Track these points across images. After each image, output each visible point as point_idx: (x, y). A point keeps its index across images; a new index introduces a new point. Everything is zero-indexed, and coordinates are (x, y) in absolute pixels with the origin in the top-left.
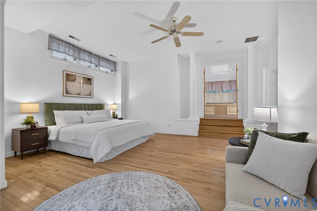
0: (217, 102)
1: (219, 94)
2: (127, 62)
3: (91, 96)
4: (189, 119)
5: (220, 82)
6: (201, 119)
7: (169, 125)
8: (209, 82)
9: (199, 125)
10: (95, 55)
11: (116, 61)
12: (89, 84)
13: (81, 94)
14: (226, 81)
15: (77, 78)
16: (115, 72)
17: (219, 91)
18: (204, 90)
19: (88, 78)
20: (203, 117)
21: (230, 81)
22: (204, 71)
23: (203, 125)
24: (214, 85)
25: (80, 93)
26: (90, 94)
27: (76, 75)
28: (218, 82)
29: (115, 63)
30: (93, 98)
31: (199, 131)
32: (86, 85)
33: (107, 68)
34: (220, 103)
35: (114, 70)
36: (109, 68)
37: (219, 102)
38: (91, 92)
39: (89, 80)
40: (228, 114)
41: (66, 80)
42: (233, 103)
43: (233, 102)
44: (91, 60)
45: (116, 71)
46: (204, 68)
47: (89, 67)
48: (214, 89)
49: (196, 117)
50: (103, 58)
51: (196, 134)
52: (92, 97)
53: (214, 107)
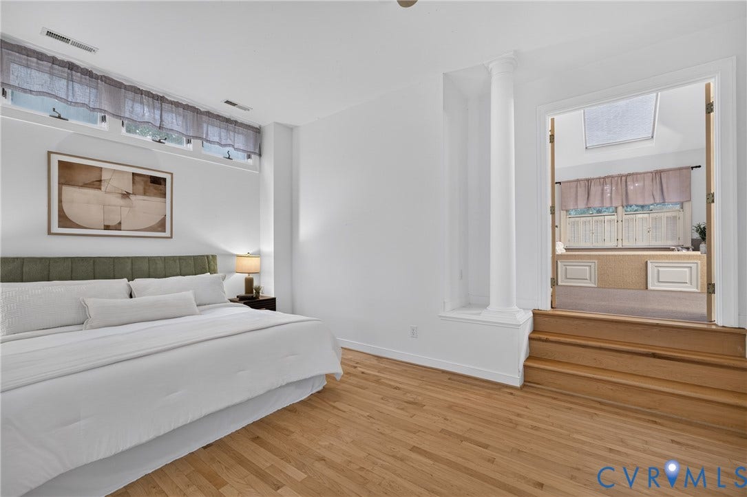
0: (608, 244)
1: (614, 217)
2: (297, 127)
3: (165, 232)
4: (485, 315)
5: (621, 176)
6: (537, 315)
7: (414, 332)
8: (578, 181)
9: (530, 339)
10: (177, 104)
11: (262, 125)
12: (155, 195)
13: (123, 227)
14: (640, 174)
15: (105, 176)
16: (258, 157)
17: (616, 208)
18: (550, 204)
19: (151, 177)
20: (546, 306)
21: (658, 174)
22: (552, 130)
23: (547, 341)
24: (595, 189)
25: (120, 223)
26: (161, 226)
27: (101, 169)
28: (612, 177)
29: (257, 132)
30: (171, 237)
31: (525, 366)
32: (145, 198)
33: (225, 145)
34: (620, 246)
35: (255, 153)
36: (233, 146)
37: (612, 244)
38: (164, 220)
39: (158, 182)
40: (650, 287)
41: (61, 184)
42: (673, 250)
43: (669, 243)
44: (161, 121)
45: (260, 155)
46: (553, 120)
47: (159, 142)
48: (596, 203)
49: (515, 308)
50: (208, 114)
51: (516, 379)
52: (167, 234)
53: (594, 264)
